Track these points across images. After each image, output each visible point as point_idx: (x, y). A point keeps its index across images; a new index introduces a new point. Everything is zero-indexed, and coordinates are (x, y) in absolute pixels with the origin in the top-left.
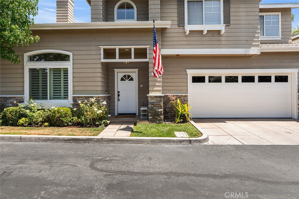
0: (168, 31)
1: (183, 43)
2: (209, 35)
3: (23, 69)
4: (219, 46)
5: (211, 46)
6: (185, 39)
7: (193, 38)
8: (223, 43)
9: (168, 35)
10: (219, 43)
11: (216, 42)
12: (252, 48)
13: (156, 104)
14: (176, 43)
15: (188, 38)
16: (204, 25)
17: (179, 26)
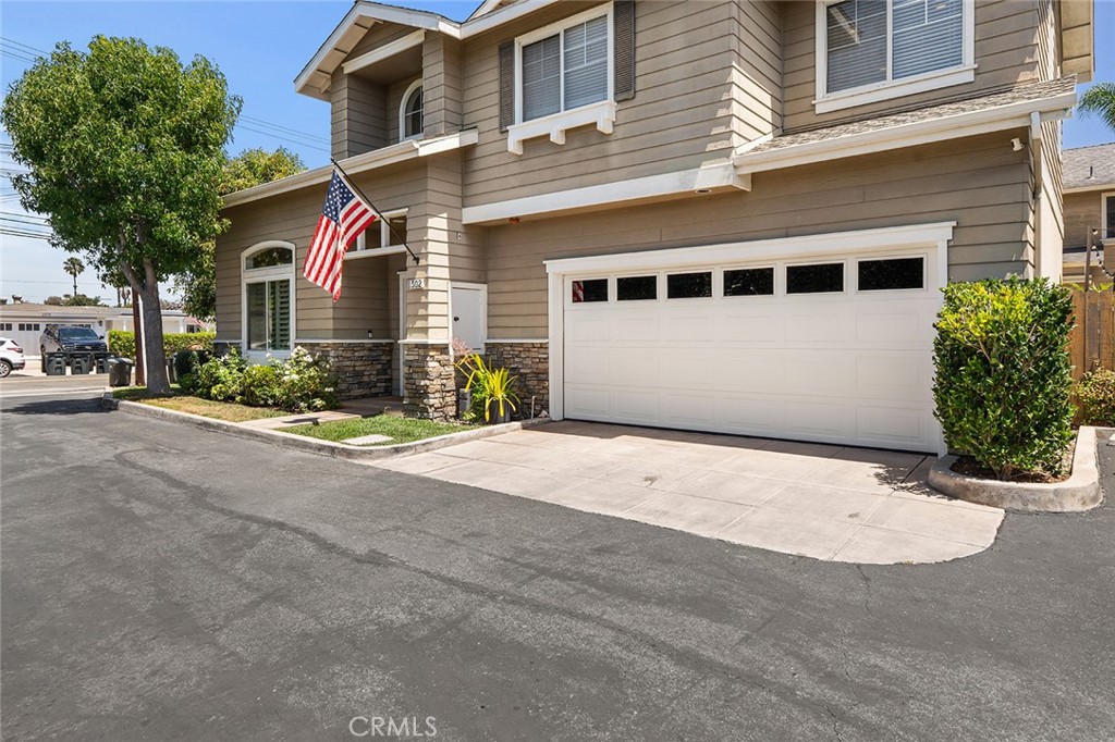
0: (479, 152)
1: (513, 181)
2: (576, 144)
3: (240, 285)
4: (603, 175)
5: (583, 179)
6: (515, 168)
7: (535, 161)
8: (615, 161)
9: (480, 164)
10: (600, 164)
11: (594, 163)
12: (705, 166)
13: (416, 364)
14: (495, 185)
15: (525, 163)
16: (563, 112)
17: (502, 132)
